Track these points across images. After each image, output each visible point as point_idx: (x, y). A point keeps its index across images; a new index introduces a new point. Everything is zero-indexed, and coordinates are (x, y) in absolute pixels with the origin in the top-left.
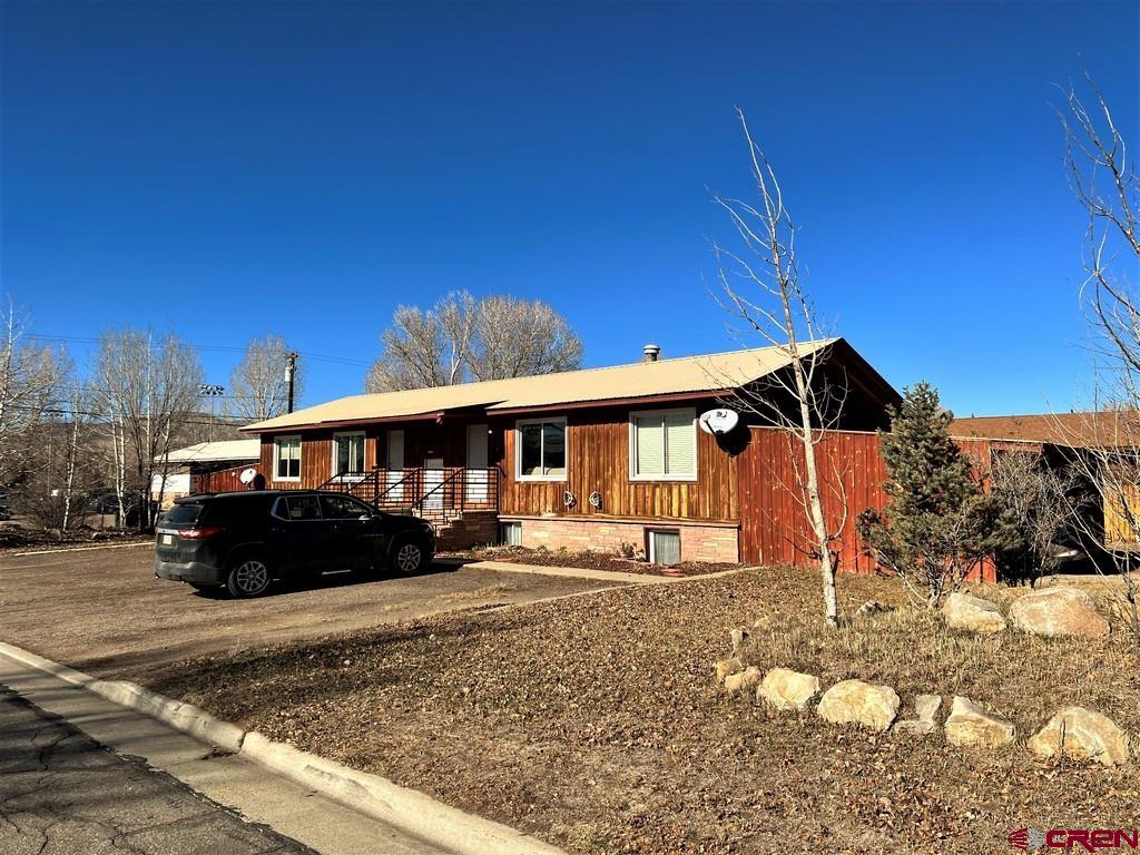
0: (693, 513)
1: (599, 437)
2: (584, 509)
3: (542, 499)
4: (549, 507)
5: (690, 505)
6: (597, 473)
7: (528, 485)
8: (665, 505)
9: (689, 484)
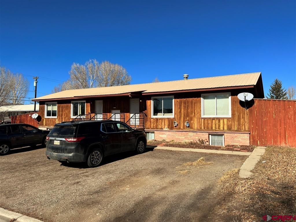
0: (230, 129)
1: (188, 103)
2: (182, 127)
3: (163, 124)
4: (166, 126)
5: (228, 126)
6: (187, 115)
7: (157, 119)
8: (217, 126)
9: (228, 119)
